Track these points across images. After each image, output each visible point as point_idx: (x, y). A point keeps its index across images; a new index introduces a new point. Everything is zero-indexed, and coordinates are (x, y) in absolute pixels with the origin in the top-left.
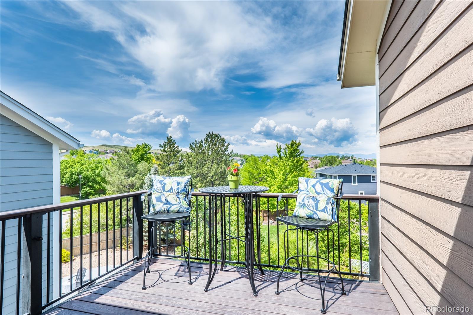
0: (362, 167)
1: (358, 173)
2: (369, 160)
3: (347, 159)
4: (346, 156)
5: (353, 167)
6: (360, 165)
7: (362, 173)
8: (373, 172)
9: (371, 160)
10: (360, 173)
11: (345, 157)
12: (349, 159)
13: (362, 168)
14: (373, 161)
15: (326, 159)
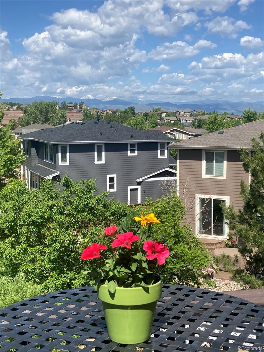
0: (112, 127)
1: (106, 139)
2: (112, 113)
3: (73, 109)
4: (71, 103)
5: (97, 127)
6: (108, 123)
7: (114, 139)
8: (132, 136)
9: (114, 112)
10: (109, 139)
11: (69, 105)
12: (75, 109)
13: (112, 129)
14: (118, 114)
15: (36, 107)
